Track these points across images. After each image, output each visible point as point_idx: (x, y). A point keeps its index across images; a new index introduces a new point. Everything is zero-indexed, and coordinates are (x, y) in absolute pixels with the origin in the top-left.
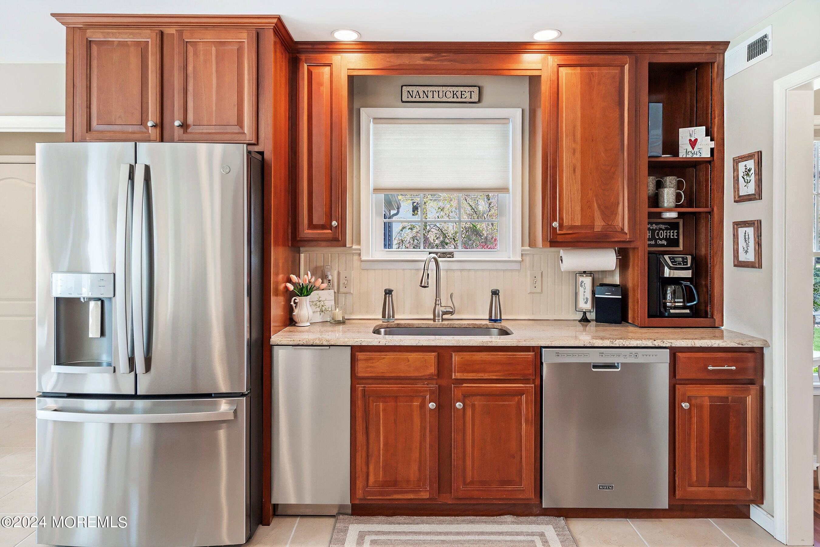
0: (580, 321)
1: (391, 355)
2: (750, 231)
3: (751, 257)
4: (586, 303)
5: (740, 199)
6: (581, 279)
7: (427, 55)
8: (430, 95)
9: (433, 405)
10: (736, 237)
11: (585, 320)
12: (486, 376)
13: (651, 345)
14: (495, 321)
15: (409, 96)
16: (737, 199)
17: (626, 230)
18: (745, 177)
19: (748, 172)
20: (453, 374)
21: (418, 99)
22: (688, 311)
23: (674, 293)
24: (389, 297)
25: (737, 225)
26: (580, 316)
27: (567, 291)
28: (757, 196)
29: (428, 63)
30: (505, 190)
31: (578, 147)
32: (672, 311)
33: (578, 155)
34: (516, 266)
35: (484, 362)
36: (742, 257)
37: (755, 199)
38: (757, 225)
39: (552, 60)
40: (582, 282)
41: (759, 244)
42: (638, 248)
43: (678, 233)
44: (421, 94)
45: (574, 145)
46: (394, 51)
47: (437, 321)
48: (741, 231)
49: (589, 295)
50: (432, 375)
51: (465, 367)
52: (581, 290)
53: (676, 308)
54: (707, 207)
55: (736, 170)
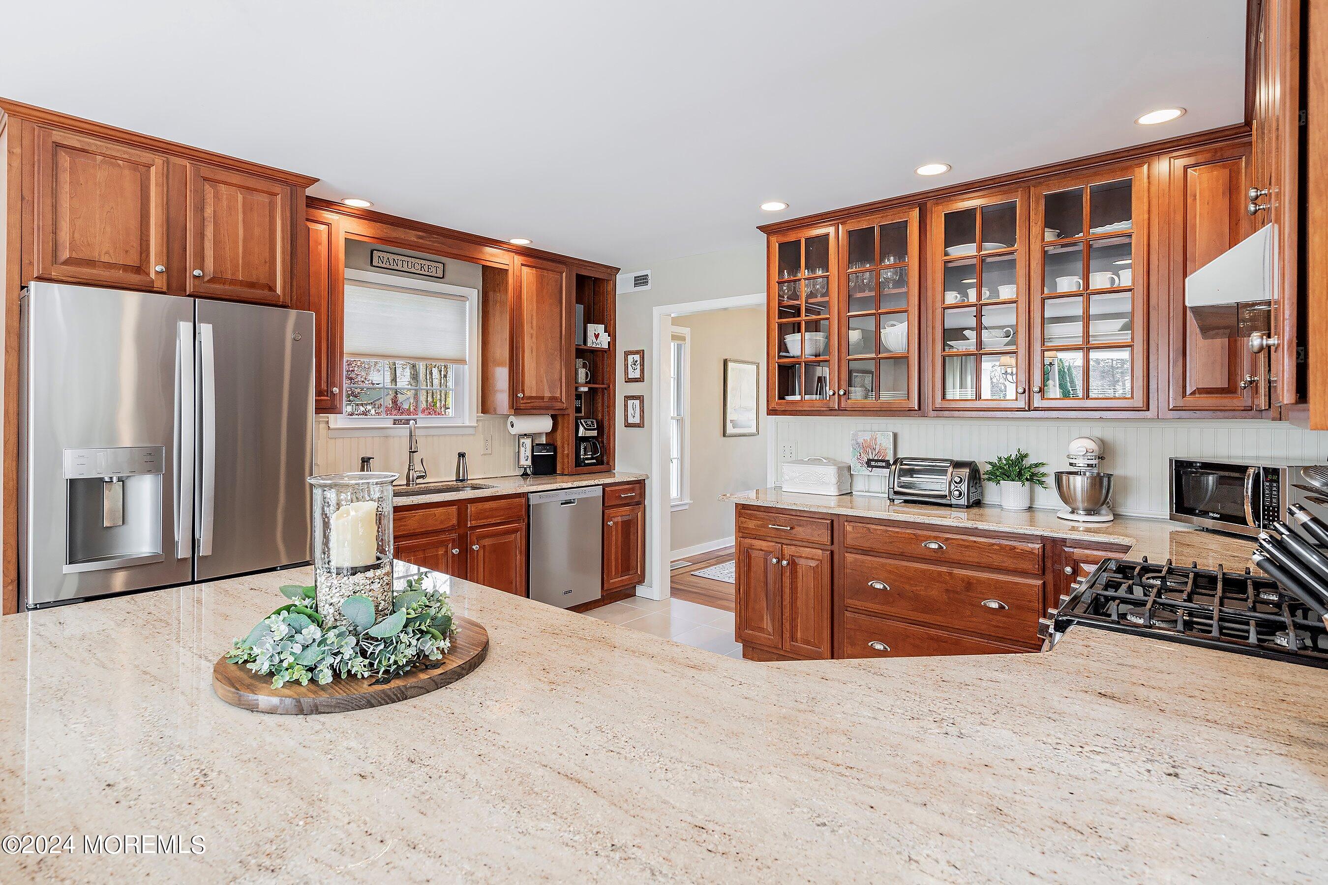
0: (521, 476)
1: (421, 512)
2: (637, 402)
3: (637, 420)
4: (527, 460)
5: (629, 380)
6: (522, 441)
7: (420, 233)
8: (400, 263)
9: (456, 551)
10: (626, 406)
11: (525, 475)
12: (493, 521)
13: (593, 484)
14: (462, 481)
15: (380, 261)
16: (627, 380)
17: (564, 400)
18: (633, 366)
19: (635, 363)
20: (469, 523)
21: (387, 266)
22: (595, 461)
23: (585, 449)
24: (367, 465)
25: (627, 398)
26: (522, 471)
27: (510, 452)
28: (640, 380)
29: (420, 241)
30: (462, 361)
31: (534, 333)
32: (586, 462)
33: (534, 339)
34: (471, 431)
35: (491, 510)
36: (631, 420)
37: (641, 381)
38: (640, 398)
39: (518, 260)
40: (523, 443)
41: (642, 411)
42: (568, 414)
43: (581, 402)
44: (391, 262)
45: (532, 331)
46: (392, 224)
47: (411, 485)
48: (630, 402)
49: (529, 453)
50: (453, 525)
51: (478, 516)
52: (522, 449)
53: (587, 459)
54: (603, 384)
55: (626, 360)
